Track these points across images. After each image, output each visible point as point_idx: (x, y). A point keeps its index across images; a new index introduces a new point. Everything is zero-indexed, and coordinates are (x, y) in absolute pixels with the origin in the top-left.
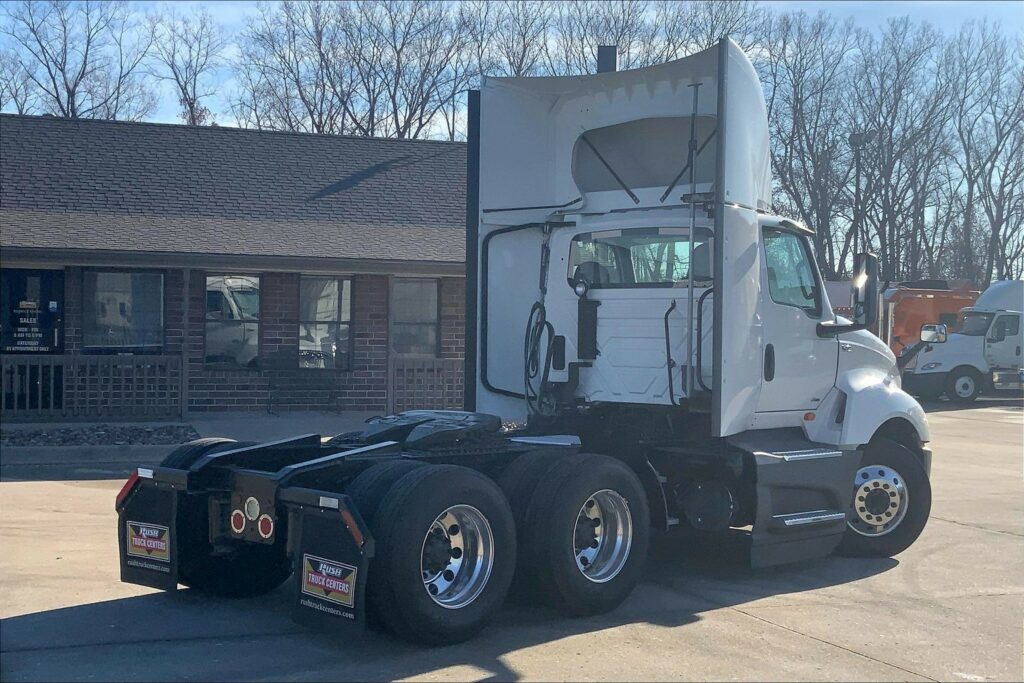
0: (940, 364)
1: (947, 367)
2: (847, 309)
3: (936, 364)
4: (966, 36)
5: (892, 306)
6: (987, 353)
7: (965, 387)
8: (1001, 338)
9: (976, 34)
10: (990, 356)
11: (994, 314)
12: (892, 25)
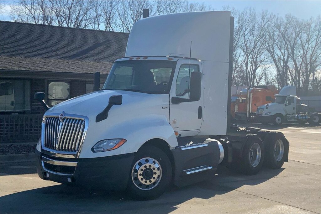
0: (271, 113)
1: (273, 114)
2: (235, 95)
3: (270, 113)
4: (245, 12)
5: (251, 94)
6: (285, 109)
7: (279, 120)
8: (289, 104)
9: (248, 12)
10: (286, 110)
11: (286, 97)
12: (224, 8)
